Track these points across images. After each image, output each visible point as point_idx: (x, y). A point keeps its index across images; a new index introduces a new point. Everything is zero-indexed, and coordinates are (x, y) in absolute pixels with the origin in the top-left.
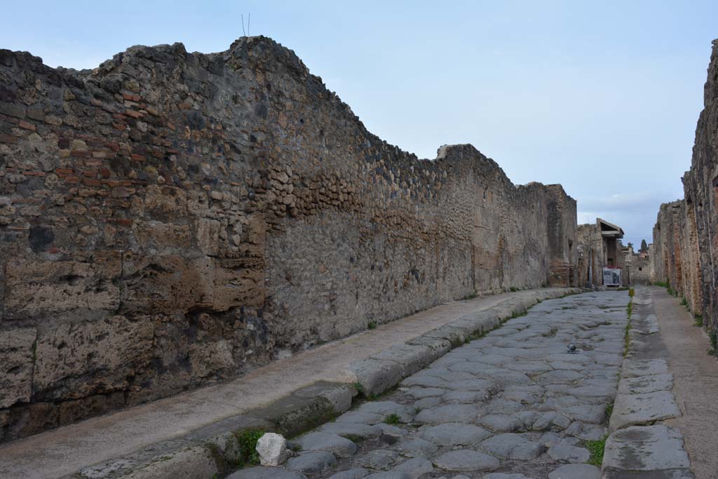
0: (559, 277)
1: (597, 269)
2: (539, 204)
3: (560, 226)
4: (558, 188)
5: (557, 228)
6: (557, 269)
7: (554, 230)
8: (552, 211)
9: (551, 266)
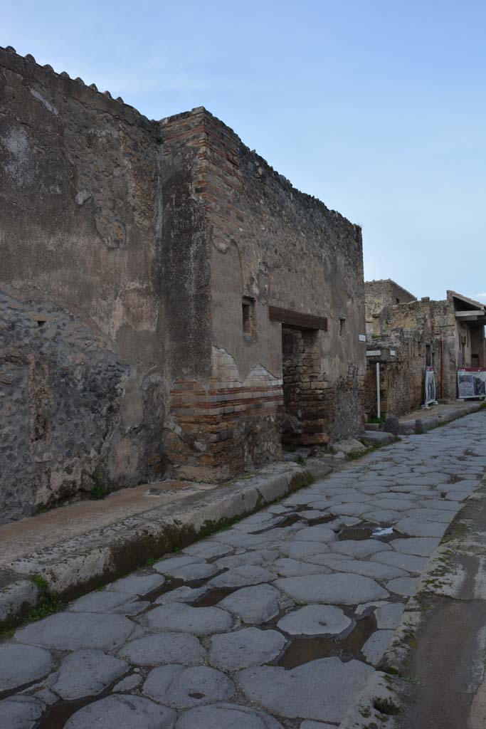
0: (198, 444)
1: (449, 373)
2: (17, 143)
3: (202, 257)
4: (196, 120)
5: (193, 265)
6: (191, 416)
7: (182, 272)
8: (178, 205)
9: (174, 401)
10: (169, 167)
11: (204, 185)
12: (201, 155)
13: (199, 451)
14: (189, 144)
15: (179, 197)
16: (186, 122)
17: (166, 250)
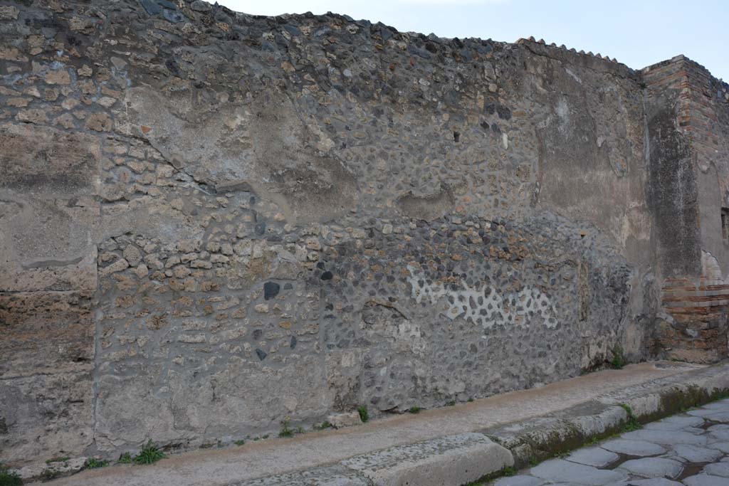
0: (689, 331)
2: (563, 110)
3: (689, 178)
4: (678, 66)
5: (680, 185)
6: (683, 308)
7: (671, 191)
8: (663, 137)
9: (665, 296)
10: (653, 107)
11: (687, 119)
12: (683, 95)
13: (691, 337)
14: (672, 87)
15: (664, 131)
16: (667, 69)
17: (654, 174)
